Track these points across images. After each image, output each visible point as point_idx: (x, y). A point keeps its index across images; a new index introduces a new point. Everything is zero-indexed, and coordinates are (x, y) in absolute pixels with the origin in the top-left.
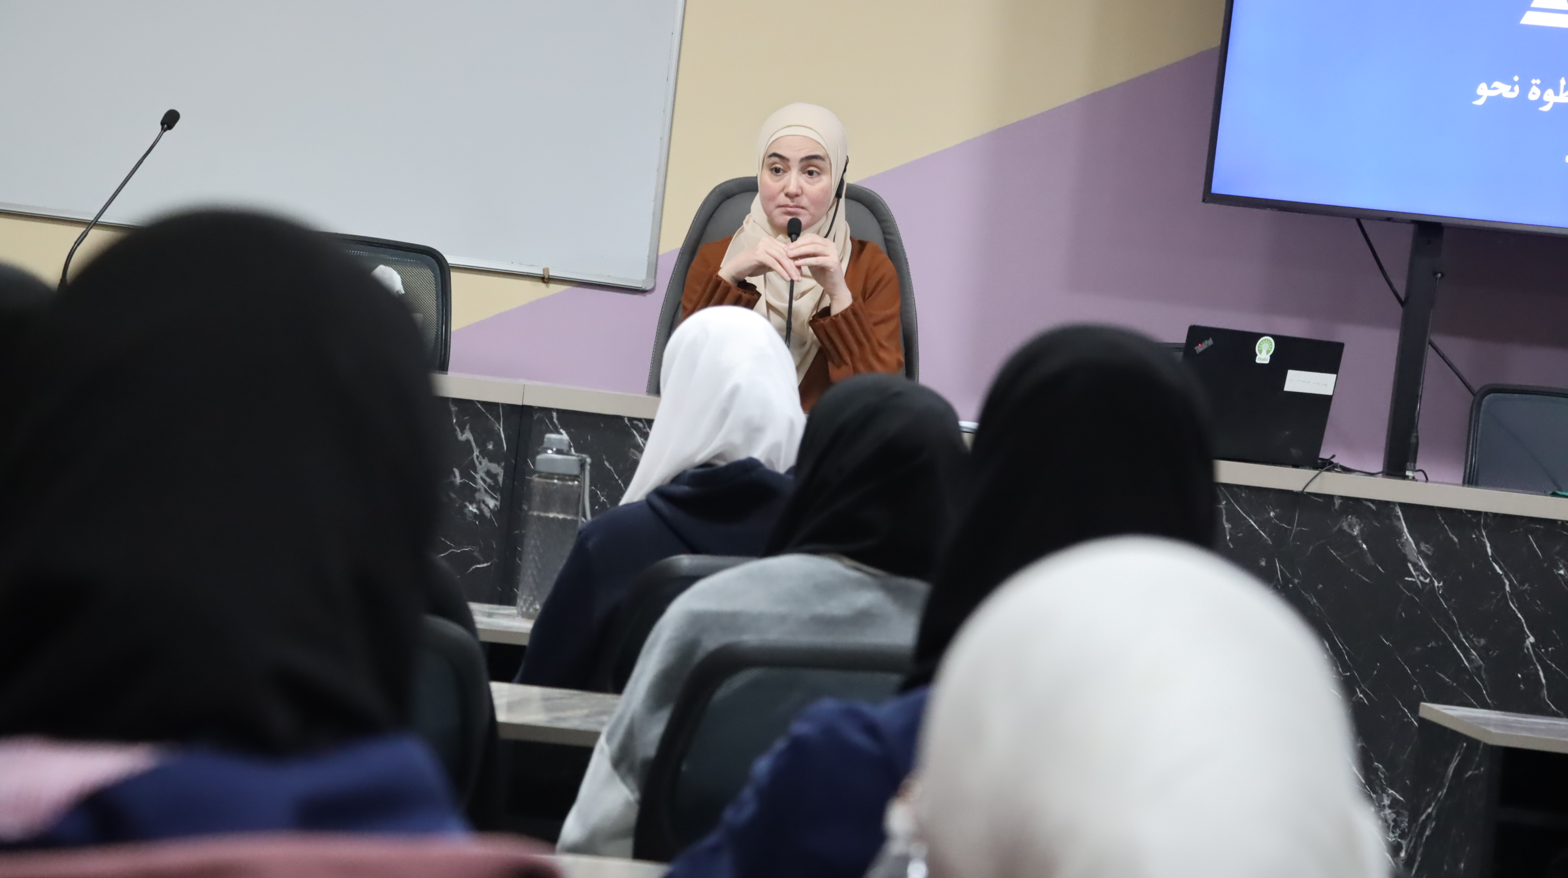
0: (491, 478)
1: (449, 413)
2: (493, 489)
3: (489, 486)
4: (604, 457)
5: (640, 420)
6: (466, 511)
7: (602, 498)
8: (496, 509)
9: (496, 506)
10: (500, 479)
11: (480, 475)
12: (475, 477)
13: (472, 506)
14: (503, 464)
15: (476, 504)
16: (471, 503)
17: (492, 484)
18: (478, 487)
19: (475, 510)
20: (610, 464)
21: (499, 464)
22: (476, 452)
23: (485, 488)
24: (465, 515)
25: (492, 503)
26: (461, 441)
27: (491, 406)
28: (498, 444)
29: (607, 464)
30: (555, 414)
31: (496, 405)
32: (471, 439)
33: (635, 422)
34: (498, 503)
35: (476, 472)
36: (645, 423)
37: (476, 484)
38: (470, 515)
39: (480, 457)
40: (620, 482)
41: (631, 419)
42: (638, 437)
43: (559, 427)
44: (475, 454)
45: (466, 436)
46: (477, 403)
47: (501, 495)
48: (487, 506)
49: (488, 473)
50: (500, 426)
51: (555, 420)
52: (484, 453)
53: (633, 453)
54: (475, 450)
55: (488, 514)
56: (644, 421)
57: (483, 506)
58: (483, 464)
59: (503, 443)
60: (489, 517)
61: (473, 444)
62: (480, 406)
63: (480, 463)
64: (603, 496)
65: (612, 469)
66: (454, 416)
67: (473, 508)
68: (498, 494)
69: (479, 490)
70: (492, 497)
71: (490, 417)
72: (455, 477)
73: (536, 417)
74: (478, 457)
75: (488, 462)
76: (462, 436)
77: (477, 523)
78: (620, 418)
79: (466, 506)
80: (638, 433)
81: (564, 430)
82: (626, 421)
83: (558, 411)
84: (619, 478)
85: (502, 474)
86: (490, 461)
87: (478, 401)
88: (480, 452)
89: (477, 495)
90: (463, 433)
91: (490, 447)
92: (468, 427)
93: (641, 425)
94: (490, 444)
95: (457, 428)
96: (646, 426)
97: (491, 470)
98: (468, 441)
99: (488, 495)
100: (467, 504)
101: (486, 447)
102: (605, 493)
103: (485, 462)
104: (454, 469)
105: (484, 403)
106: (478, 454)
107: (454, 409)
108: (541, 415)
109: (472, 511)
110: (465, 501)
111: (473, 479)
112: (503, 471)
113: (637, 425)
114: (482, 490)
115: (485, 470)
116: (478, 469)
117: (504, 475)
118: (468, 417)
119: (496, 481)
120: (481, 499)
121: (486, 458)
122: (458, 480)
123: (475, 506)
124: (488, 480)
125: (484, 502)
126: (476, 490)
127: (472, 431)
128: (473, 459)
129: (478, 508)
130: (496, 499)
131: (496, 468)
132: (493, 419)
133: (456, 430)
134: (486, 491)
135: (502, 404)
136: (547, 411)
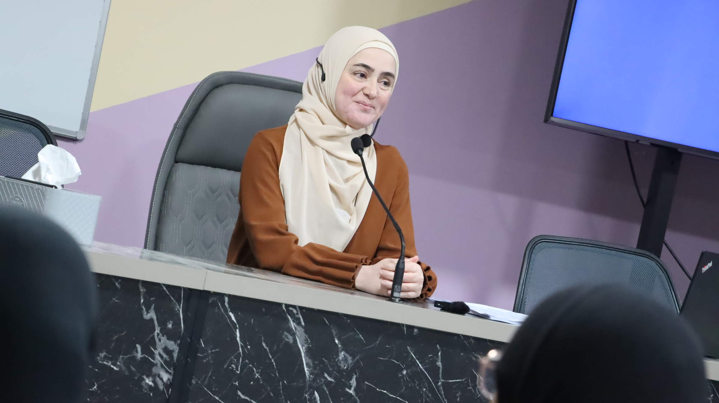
0: (167, 354)
1: (139, 293)
2: (168, 364)
3: (165, 362)
4: (263, 338)
5: (294, 307)
6: (143, 384)
7: (257, 375)
8: (169, 383)
9: (169, 379)
10: (175, 355)
11: (158, 351)
12: (154, 353)
13: (149, 379)
14: (179, 342)
15: (152, 377)
16: (148, 376)
17: (168, 359)
18: (155, 362)
19: (151, 383)
20: (267, 346)
21: (175, 342)
22: (157, 330)
23: (161, 363)
24: (142, 387)
25: (166, 377)
26: (146, 320)
27: (174, 289)
28: (177, 324)
29: (264, 345)
30: (226, 299)
31: (179, 288)
32: (155, 318)
33: (291, 309)
34: (171, 377)
35: (155, 349)
36: (298, 310)
37: (154, 359)
38: (145, 387)
39: (161, 334)
40: (273, 361)
41: (287, 306)
42: (292, 322)
43: (229, 310)
44: (156, 331)
45: (151, 315)
46: (163, 286)
47: (174, 370)
48: (161, 379)
49: (166, 350)
50: (180, 308)
51: (226, 305)
52: (164, 331)
53: (286, 336)
54: (156, 329)
55: (161, 387)
56: (297, 308)
57: (158, 379)
58: (162, 341)
59: (180, 323)
60: (162, 390)
61: (156, 323)
62: (165, 289)
63: (160, 340)
64: (257, 373)
65: (267, 349)
66: (142, 297)
67: (149, 381)
68: (172, 369)
69: (156, 365)
70: (167, 372)
71: (172, 298)
72: (137, 352)
73: (210, 301)
74: (158, 335)
75: (166, 340)
76: (147, 315)
77: (151, 394)
78: (279, 305)
79: (143, 379)
80: (292, 318)
81: (232, 313)
82: (284, 308)
83: (230, 296)
84: (273, 358)
85: (177, 351)
86: (169, 339)
87: (164, 285)
88: (160, 330)
89: (154, 370)
90: (148, 312)
91: (170, 326)
92: (153, 307)
93: (295, 311)
94: (170, 323)
95: (143, 307)
96: (299, 312)
97: (168, 347)
98: (152, 320)
99: (163, 369)
100: (145, 377)
101: (166, 325)
102: (260, 370)
103: (164, 339)
104: (137, 345)
105: (168, 286)
106: (159, 332)
107: (142, 290)
108: (215, 299)
109: (148, 384)
110: (143, 374)
111: (152, 355)
112: (178, 348)
113: (292, 311)
114: (159, 365)
115: (163, 346)
116: (157, 347)
117: (178, 352)
118: (154, 298)
119: (171, 357)
120: (157, 372)
121: (165, 336)
122: (139, 355)
123: (151, 379)
124: (165, 356)
125: (159, 376)
126: (154, 365)
127: (157, 311)
128: (154, 336)
129: (154, 382)
130: (170, 374)
131: (173, 346)
132: (174, 301)
133: (142, 309)
134: (162, 366)
135: (184, 288)
136: (221, 296)
